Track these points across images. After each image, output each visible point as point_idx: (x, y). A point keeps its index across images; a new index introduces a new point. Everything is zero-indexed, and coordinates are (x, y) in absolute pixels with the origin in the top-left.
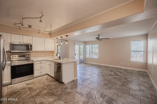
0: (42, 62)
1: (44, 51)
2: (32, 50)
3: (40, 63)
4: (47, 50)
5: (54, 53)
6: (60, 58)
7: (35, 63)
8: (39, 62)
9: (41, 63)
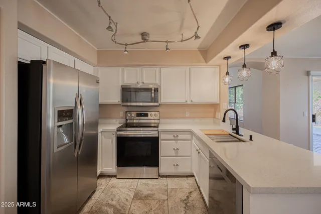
0: (180, 137)
1: (189, 102)
2: (158, 102)
3: (173, 138)
4: (196, 100)
5: (220, 112)
6: (237, 133)
7: (162, 137)
8: (171, 136)
9: (176, 139)
